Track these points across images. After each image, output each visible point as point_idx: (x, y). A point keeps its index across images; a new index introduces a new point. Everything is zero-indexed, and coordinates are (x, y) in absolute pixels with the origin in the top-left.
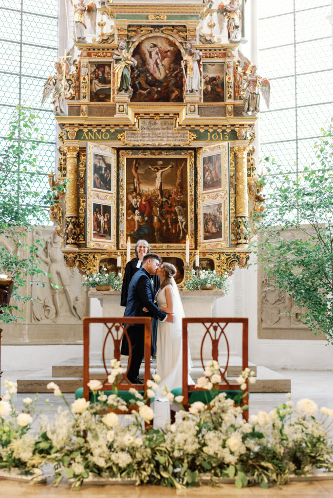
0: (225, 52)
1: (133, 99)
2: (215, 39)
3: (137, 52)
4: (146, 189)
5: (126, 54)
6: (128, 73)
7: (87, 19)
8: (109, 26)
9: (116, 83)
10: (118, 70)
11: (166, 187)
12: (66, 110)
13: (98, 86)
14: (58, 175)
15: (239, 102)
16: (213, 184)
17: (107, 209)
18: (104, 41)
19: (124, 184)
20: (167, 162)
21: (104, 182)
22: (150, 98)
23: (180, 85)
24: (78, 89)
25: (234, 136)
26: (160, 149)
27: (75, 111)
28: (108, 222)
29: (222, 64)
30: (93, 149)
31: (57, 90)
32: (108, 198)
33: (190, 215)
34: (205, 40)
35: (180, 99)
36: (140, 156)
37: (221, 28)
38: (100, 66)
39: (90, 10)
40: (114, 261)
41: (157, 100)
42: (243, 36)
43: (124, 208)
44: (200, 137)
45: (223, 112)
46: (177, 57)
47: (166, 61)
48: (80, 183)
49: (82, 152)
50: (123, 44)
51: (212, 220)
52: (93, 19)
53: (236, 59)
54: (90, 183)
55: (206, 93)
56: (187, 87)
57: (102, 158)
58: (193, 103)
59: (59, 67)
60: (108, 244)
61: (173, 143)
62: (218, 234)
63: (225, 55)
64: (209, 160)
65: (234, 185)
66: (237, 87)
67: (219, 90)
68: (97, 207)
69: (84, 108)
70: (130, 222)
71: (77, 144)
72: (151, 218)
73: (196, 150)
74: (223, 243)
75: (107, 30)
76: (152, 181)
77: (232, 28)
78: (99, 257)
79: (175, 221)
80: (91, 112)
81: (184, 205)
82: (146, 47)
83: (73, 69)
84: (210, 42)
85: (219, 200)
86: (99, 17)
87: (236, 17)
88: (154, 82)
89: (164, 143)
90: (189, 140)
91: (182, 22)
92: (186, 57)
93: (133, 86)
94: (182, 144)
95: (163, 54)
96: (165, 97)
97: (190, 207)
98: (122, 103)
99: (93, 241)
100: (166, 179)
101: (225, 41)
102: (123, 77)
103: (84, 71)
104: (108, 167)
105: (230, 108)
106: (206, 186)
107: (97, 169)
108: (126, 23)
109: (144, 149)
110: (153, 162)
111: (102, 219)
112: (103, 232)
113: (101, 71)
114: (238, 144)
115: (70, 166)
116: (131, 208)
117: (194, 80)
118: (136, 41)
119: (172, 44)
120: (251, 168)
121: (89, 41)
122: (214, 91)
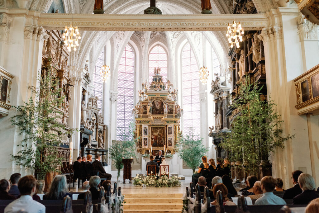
0: (173, 103)
1: (152, 114)
2: (171, 100)
3: (153, 103)
4: (155, 134)
5: (151, 104)
6: (151, 108)
7: (142, 95)
8: (147, 97)
9: (148, 110)
10: (149, 107)
11: (160, 134)
12: (137, 116)
13: (144, 111)
14: (135, 131)
15: (176, 114)
16: (170, 133)
17: (147, 139)
18: (146, 100)
19: (150, 133)
20: (160, 128)
21: (146, 133)
22: (156, 114)
23: (163, 110)
24: (140, 111)
25: (175, 122)
26: (159, 125)
27: (139, 116)
28: (147, 142)
29: (173, 106)
30: (143, 126)
31: (135, 112)
32: (146, 137)
33: (165, 140)
34: (168, 100)
35: (163, 114)
36: (154, 127)
37: (172, 97)
38: (145, 106)
39: (143, 93)
40: (148, 151)
41: (158, 114)
42: (177, 99)
43: (150, 139)
44: (168, 122)
45: (173, 117)
46: (162, 104)
47: (160, 105)
48: (140, 133)
49: (141, 126)
50: (150, 101)
51: (170, 141)
52: (143, 95)
53: (176, 104)
54: (143, 133)
55: (169, 112)
56: (164, 111)
57: (145, 128)
58: (166, 115)
59: (136, 107)
60: (147, 147)
61: (161, 124)
62: (171, 145)
63: (173, 104)
64: (169, 128)
65: (175, 133)
66: (176, 111)
67: (172, 111)
68: (144, 139)
69: (141, 116)
70: (152, 142)
71: (140, 124)
72: (156, 141)
73: (167, 125)
74: (172, 147)
75: (146, 98)
76: (156, 132)
77: (174, 97)
78: (145, 150)
79: (162, 142)
80: (143, 117)
81: (164, 138)
82: (155, 102)
83: (139, 107)
84: (170, 100)
85: (172, 137)
86: (145, 95)
87: (176, 95)
88: (157, 110)
89: (159, 124)
90: (165, 123)
91: (163, 96)
92: (164, 104)
93: (152, 111)
94: (163, 124)
95: (159, 103)
96: (159, 113)
97: (165, 138)
98: (150, 115)
99: (143, 147)
100: (160, 132)
101: (173, 100)
102: (150, 109)
103: (141, 108)
104: (147, 129)
105: (174, 116)
106: (169, 134)
107: (144, 130)
108: (151, 97)
109: (155, 125)
110: (157, 128)
111: (145, 141)
112: (146, 144)
113: (145, 107)
114: (176, 124)
115: (138, 129)
116: (152, 139)
117: (166, 110)
118: (153, 100)
119: (161, 101)
120: (179, 129)
121: (142, 101)
122: (171, 112)
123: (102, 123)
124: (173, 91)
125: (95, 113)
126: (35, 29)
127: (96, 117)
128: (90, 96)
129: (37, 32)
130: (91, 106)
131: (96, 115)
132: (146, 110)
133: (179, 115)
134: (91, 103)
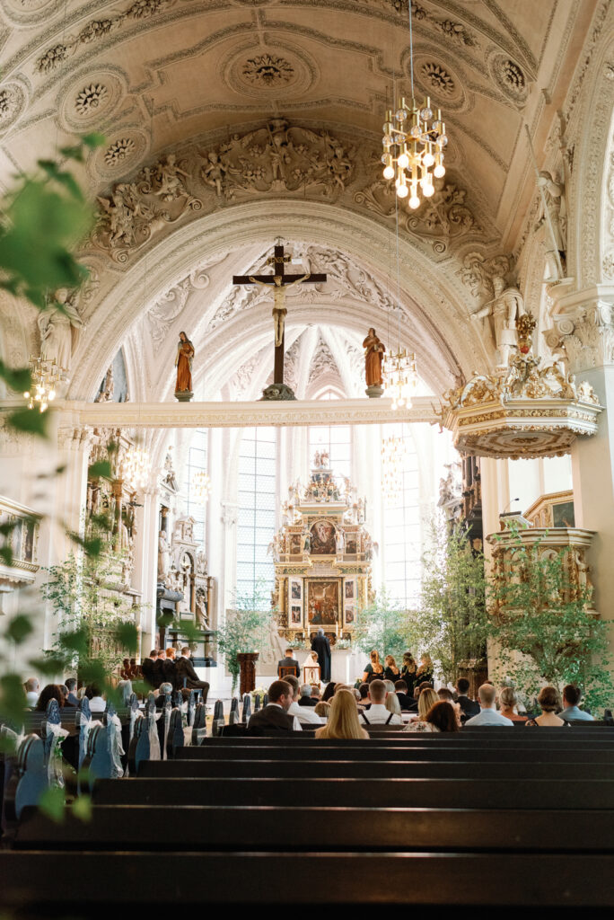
0: (356, 529)
1: (311, 553)
2: (351, 522)
3: (313, 529)
4: (318, 597)
5: (308, 531)
6: (309, 541)
7: (288, 513)
8: (300, 516)
9: (302, 546)
10: (304, 539)
11: (328, 597)
12: (278, 559)
13: (294, 546)
14: (275, 591)
15: (363, 554)
16: (350, 595)
17: (298, 608)
18: (297, 524)
19: (307, 595)
20: (328, 583)
21: (297, 595)
22: (319, 552)
23: (334, 545)
24: (284, 548)
25: (360, 571)
26: (324, 578)
27: (283, 559)
28: (299, 615)
29: (355, 535)
30: (292, 579)
31: (274, 550)
32: (298, 603)
33: (340, 611)
34: (346, 522)
35: (334, 552)
36: (315, 581)
37: (355, 516)
38: (295, 536)
39: (290, 508)
40: (301, 634)
41: (323, 553)
42: (365, 520)
43: (307, 607)
44: (344, 572)
45: (355, 559)
46: (333, 531)
47: (327, 533)
48: (285, 595)
49: (287, 579)
50: (306, 526)
51: (349, 613)
52: (292, 512)
53: (362, 531)
54: (290, 596)
55: (347, 549)
56: (338, 547)
57: (296, 583)
58: (340, 555)
59: (275, 538)
60: (299, 626)
61: (330, 575)
62: (352, 621)
63: (356, 530)
64: (348, 584)
65: (360, 593)
66: (362, 545)
67: (354, 547)
68: (294, 608)
69: (287, 558)
70: (310, 615)
71: (284, 576)
72: (320, 612)
73: (342, 578)
74: (354, 625)
75: (299, 518)
76: (321, 593)
77: (359, 516)
78: (295, 632)
79: (332, 614)
80: (291, 560)
81: (337, 605)
82: (318, 526)
83: (282, 538)
84: (349, 523)
85: (352, 604)
86: (295, 511)
87: (362, 512)
88: (322, 544)
89: (326, 575)
90: (339, 574)
91: (335, 515)
92: (337, 532)
93: (311, 546)
94: (335, 575)
95: (326, 530)
96: (327, 552)
97: (340, 607)
98: (306, 556)
99: (292, 625)
100: (329, 592)
101: (356, 523)
102: (306, 543)
103: (288, 540)
104: (299, 587)
105: (359, 557)
106: (347, 596)
107: (293, 589)
108: (307, 516)
109: (317, 578)
110: (322, 584)
111: (296, 614)
112: (297, 620)
113: (295, 539)
114: (362, 575)
115: (281, 588)
116: (310, 607)
117: (341, 544)
118: (313, 523)
119: (330, 524)
120: (370, 587)
121: (290, 524)
122: (351, 548)
123: (205, 573)
124: (357, 502)
125: (188, 554)
126: (76, 432)
127: (192, 561)
128: (178, 517)
129: (79, 436)
130: (179, 538)
131: (190, 557)
132: (298, 543)
133: (369, 555)
134: (179, 532)
